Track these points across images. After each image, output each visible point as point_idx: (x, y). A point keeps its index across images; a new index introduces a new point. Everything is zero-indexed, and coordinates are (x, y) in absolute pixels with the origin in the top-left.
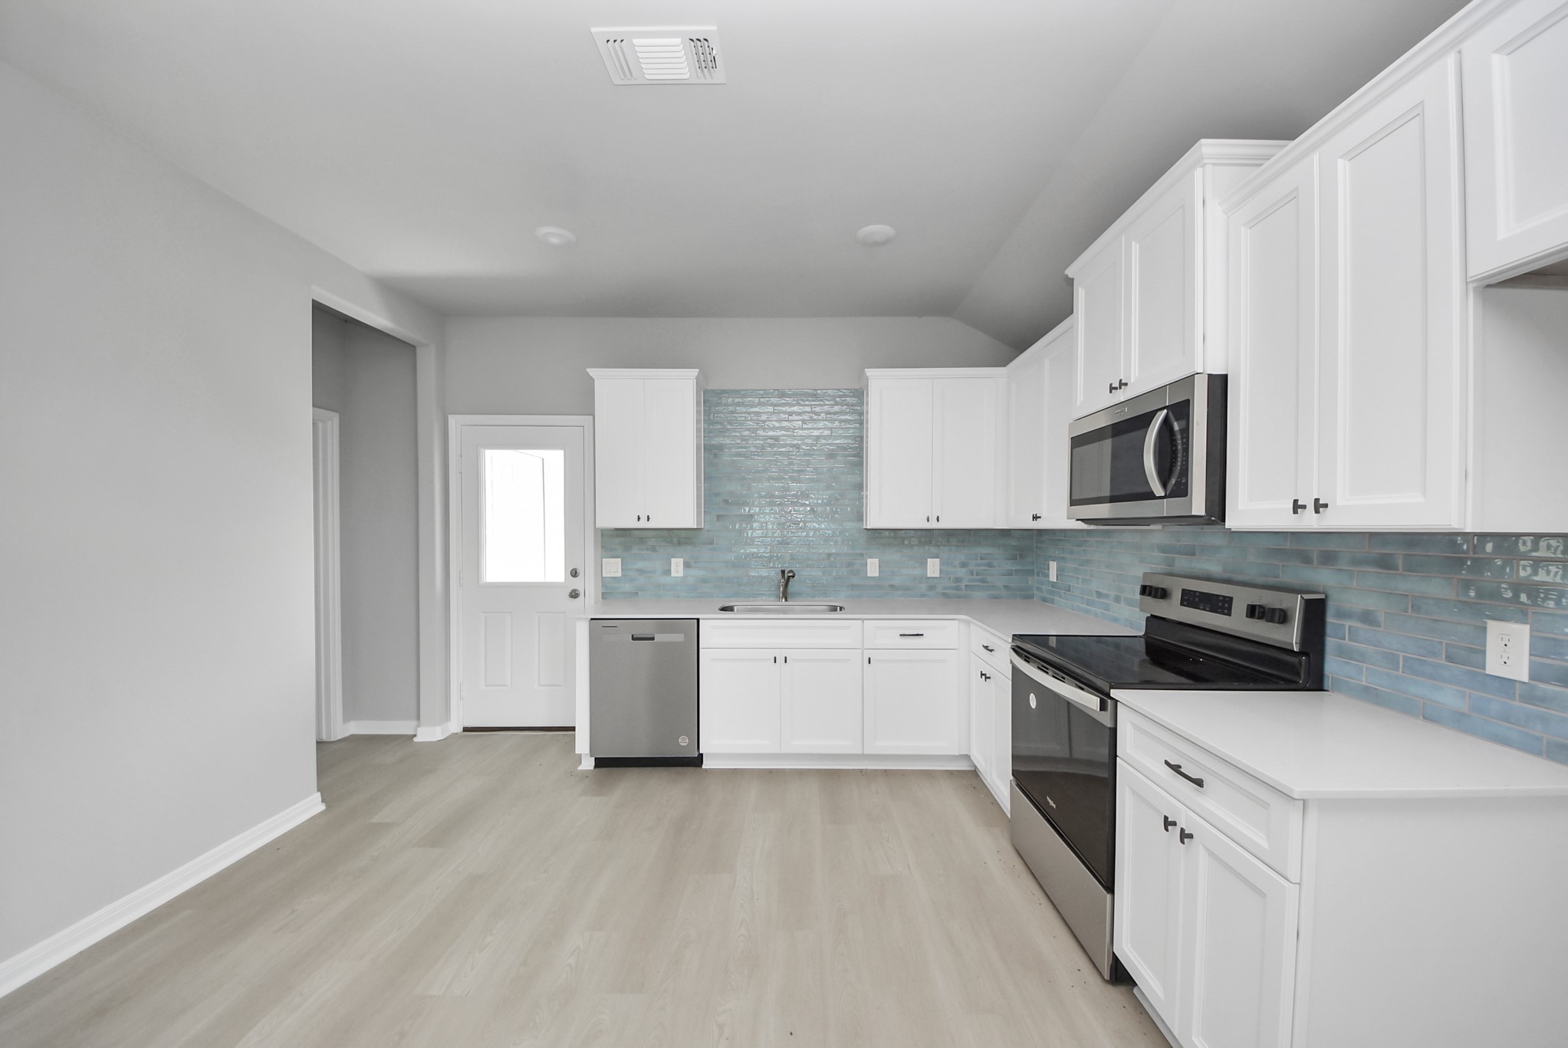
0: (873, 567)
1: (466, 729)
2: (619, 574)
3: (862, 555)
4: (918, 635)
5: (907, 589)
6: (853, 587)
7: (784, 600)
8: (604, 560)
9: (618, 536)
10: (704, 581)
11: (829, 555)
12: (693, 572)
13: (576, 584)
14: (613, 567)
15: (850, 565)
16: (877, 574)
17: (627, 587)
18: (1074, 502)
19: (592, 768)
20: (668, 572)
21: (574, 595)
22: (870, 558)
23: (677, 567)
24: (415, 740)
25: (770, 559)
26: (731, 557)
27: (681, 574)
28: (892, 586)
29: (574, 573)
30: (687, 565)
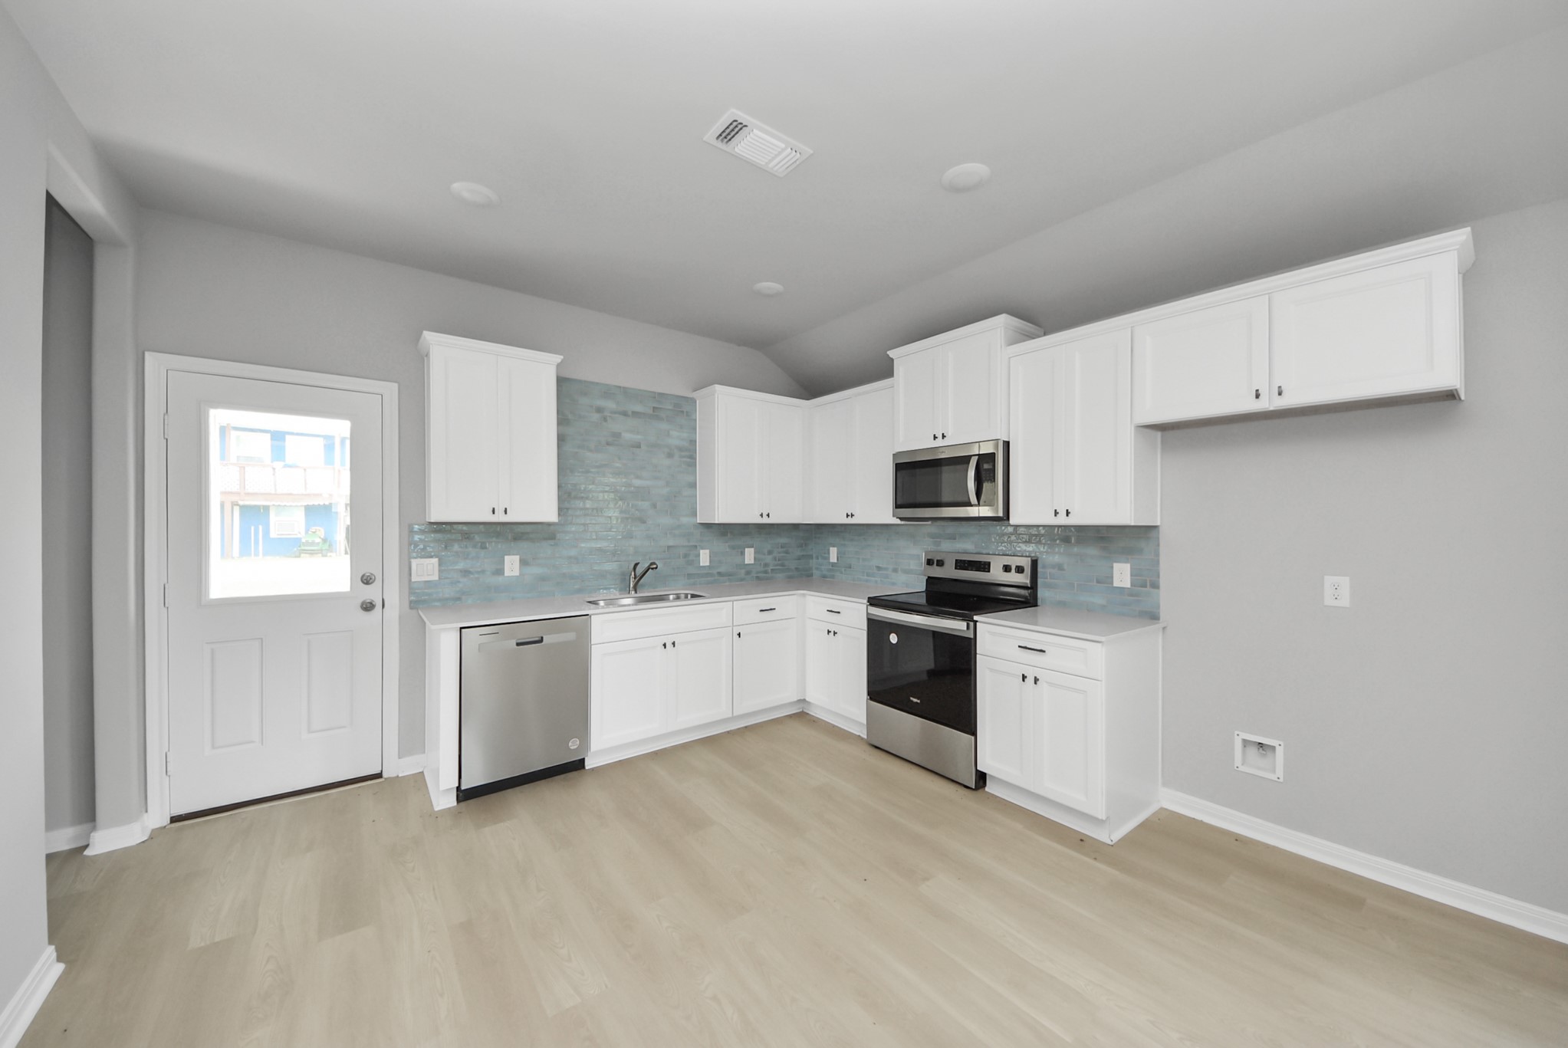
0: (704, 557)
1: (174, 820)
2: (436, 577)
3: (696, 546)
4: (771, 609)
5: (729, 575)
6: (690, 576)
7: (633, 592)
8: (414, 563)
9: (436, 531)
10: (543, 579)
11: (669, 547)
12: (535, 570)
13: (371, 593)
14: (426, 569)
15: (686, 556)
16: (708, 564)
17: (448, 592)
18: (897, 506)
19: (455, 804)
20: (500, 572)
21: (368, 607)
22: (702, 549)
23: (512, 565)
24: (87, 853)
25: (614, 553)
26: (573, 552)
27: (516, 573)
28: (719, 574)
29: (367, 580)
30: (524, 563)
